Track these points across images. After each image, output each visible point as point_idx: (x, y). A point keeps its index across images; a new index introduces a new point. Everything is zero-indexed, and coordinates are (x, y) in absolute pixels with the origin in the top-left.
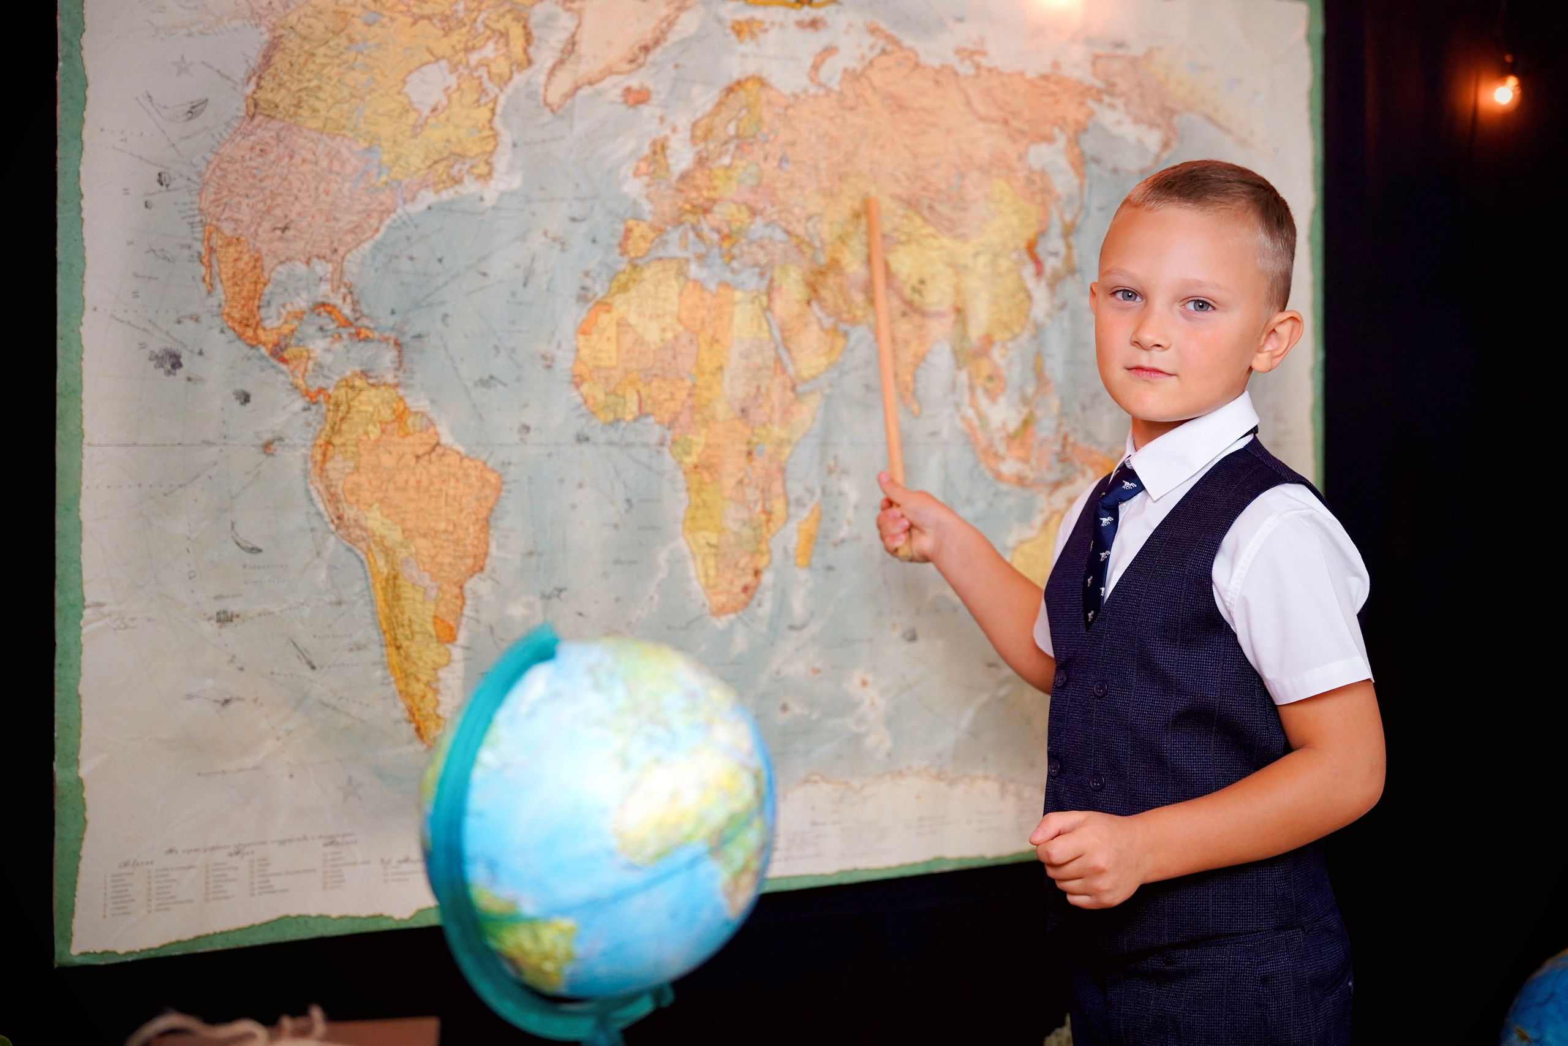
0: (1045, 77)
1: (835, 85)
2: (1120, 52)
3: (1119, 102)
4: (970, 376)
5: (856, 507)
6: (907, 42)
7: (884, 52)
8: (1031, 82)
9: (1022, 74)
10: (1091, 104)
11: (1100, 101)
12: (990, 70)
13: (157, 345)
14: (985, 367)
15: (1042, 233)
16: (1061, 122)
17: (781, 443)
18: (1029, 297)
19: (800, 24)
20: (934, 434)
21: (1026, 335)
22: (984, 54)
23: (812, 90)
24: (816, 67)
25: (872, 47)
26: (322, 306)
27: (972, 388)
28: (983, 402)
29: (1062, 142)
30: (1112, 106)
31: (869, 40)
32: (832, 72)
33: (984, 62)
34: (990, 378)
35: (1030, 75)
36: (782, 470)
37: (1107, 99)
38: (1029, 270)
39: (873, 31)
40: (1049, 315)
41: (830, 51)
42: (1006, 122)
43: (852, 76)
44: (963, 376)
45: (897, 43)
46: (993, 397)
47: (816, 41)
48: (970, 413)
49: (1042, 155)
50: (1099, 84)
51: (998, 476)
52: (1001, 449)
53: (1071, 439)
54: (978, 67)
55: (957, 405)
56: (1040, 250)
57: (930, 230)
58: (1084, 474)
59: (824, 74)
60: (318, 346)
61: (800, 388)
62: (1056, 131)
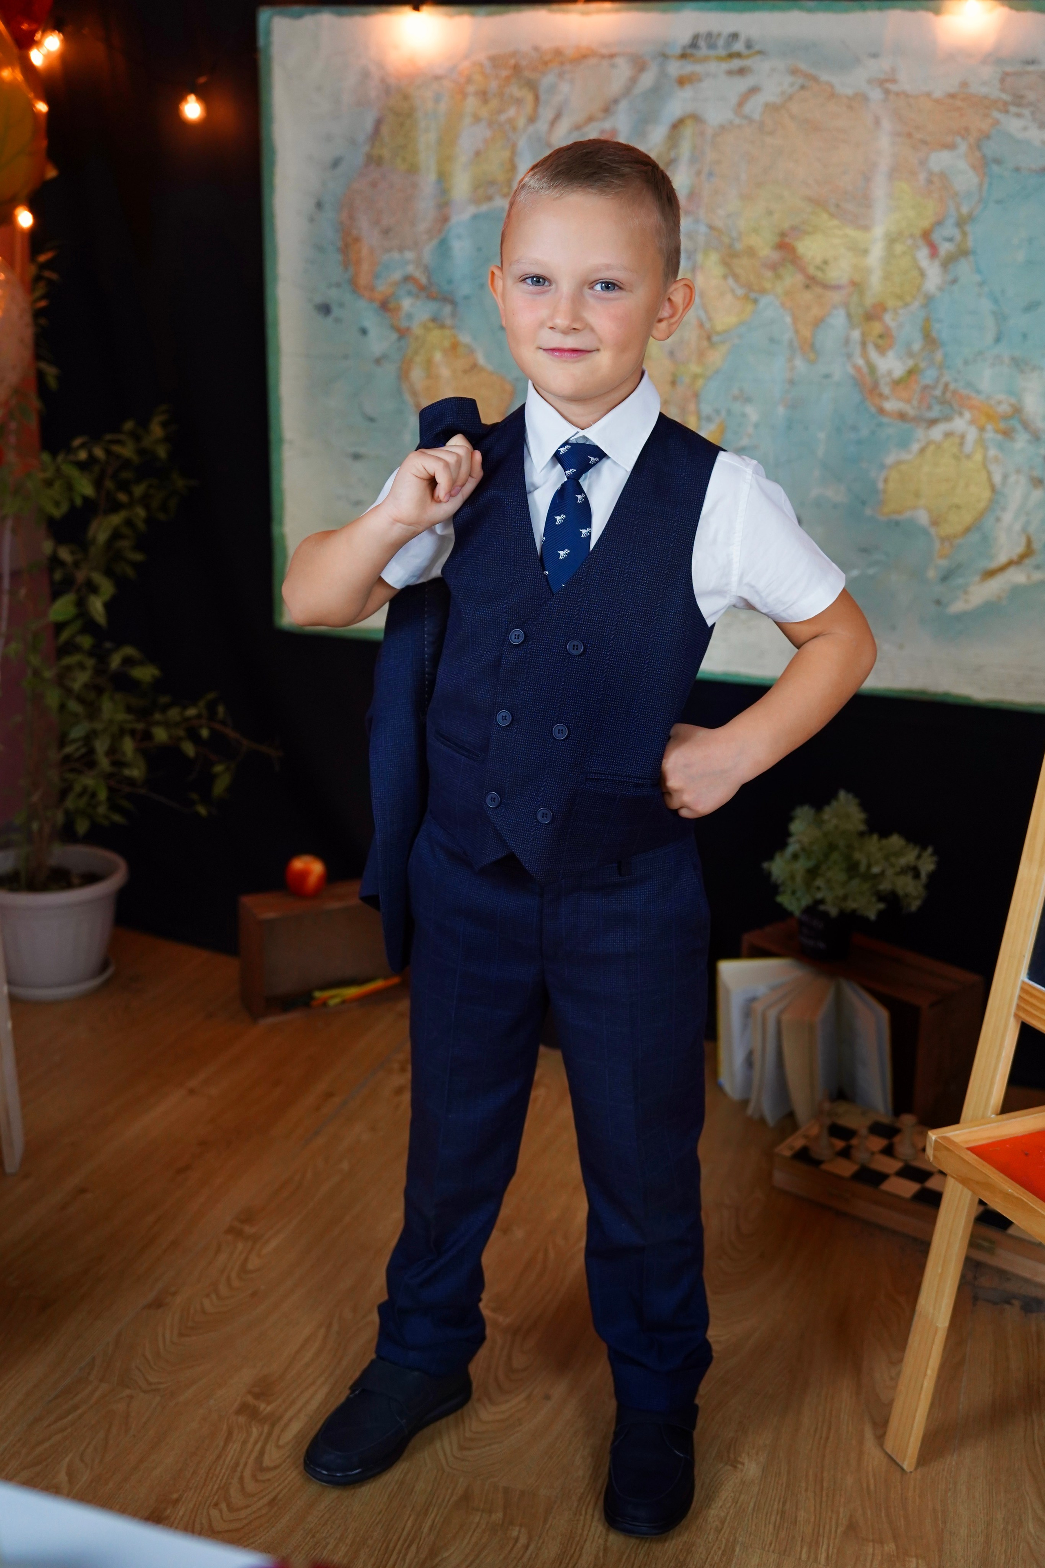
0: (952, 96)
1: (756, 116)
2: (1031, 68)
3: (1026, 112)
4: (863, 334)
5: (756, 426)
6: (824, 77)
7: (803, 87)
8: (938, 101)
9: (928, 95)
10: (996, 114)
11: (1007, 112)
12: (897, 94)
13: (319, 299)
14: (877, 328)
15: (939, 223)
16: (965, 132)
17: (696, 377)
18: (922, 274)
19: (730, 73)
20: (827, 376)
21: (916, 304)
22: (894, 81)
23: (737, 121)
24: (741, 104)
25: (792, 85)
26: (408, 279)
27: (864, 344)
28: (873, 354)
29: (963, 147)
30: (1019, 115)
31: (789, 79)
32: (754, 107)
33: (893, 87)
34: (881, 336)
35: (938, 94)
36: (696, 395)
37: (1013, 109)
38: (923, 254)
39: (794, 72)
40: (941, 289)
41: (754, 90)
42: (909, 135)
43: (771, 108)
44: (856, 335)
45: (815, 79)
46: (882, 350)
47: (742, 84)
48: (860, 362)
49: (940, 160)
50: (1005, 97)
51: (881, 411)
52: (886, 390)
53: (952, 386)
54: (887, 92)
55: (849, 356)
56: (936, 237)
57: (835, 222)
58: (961, 414)
59: (748, 108)
60: (407, 303)
61: (715, 339)
62: (958, 139)
